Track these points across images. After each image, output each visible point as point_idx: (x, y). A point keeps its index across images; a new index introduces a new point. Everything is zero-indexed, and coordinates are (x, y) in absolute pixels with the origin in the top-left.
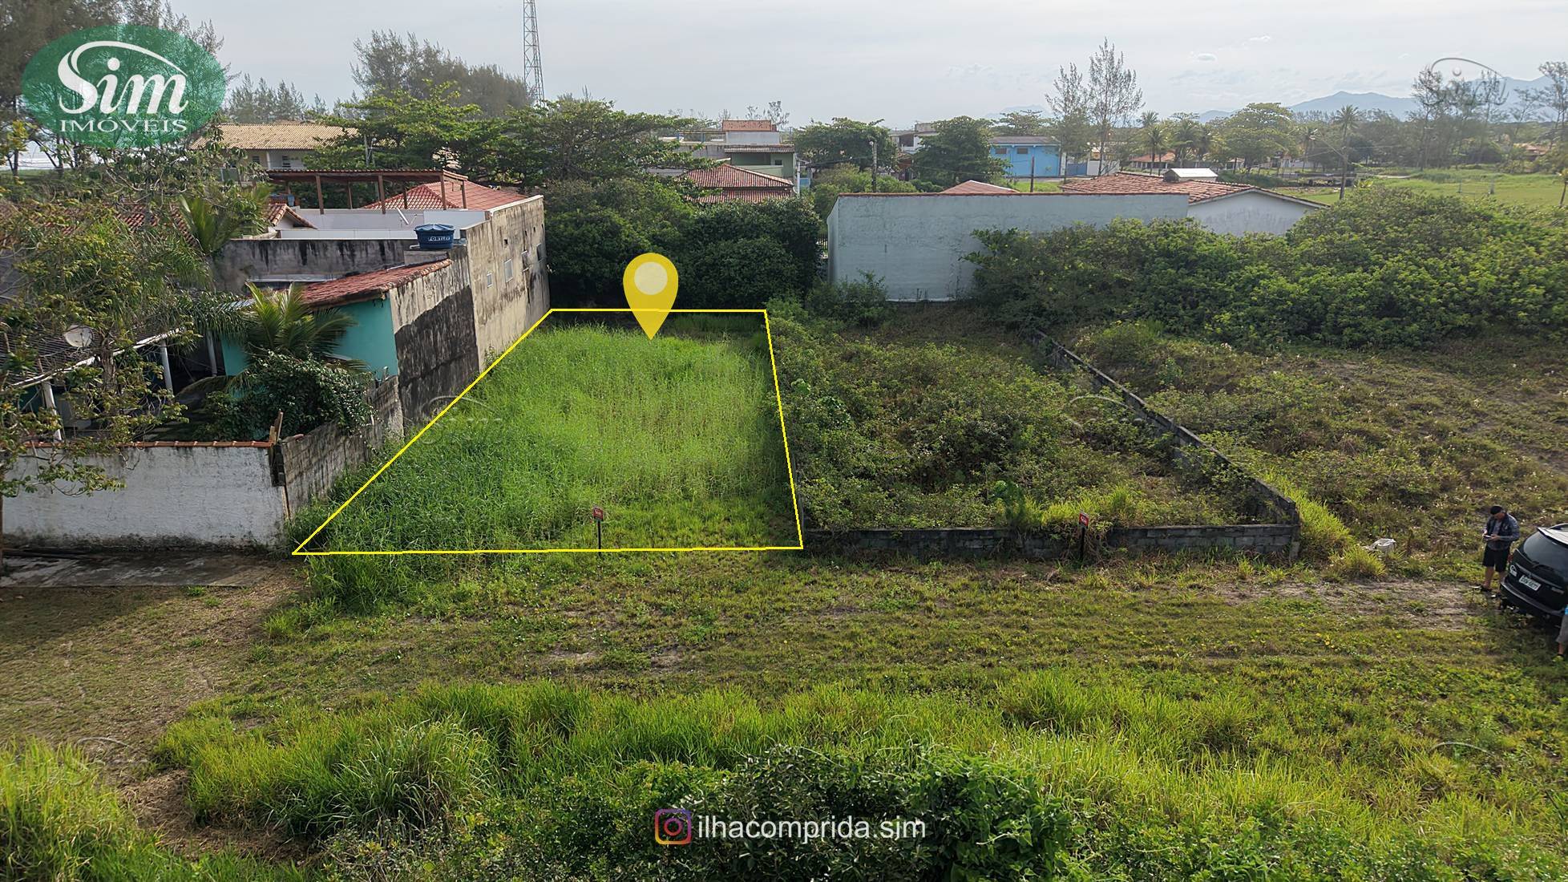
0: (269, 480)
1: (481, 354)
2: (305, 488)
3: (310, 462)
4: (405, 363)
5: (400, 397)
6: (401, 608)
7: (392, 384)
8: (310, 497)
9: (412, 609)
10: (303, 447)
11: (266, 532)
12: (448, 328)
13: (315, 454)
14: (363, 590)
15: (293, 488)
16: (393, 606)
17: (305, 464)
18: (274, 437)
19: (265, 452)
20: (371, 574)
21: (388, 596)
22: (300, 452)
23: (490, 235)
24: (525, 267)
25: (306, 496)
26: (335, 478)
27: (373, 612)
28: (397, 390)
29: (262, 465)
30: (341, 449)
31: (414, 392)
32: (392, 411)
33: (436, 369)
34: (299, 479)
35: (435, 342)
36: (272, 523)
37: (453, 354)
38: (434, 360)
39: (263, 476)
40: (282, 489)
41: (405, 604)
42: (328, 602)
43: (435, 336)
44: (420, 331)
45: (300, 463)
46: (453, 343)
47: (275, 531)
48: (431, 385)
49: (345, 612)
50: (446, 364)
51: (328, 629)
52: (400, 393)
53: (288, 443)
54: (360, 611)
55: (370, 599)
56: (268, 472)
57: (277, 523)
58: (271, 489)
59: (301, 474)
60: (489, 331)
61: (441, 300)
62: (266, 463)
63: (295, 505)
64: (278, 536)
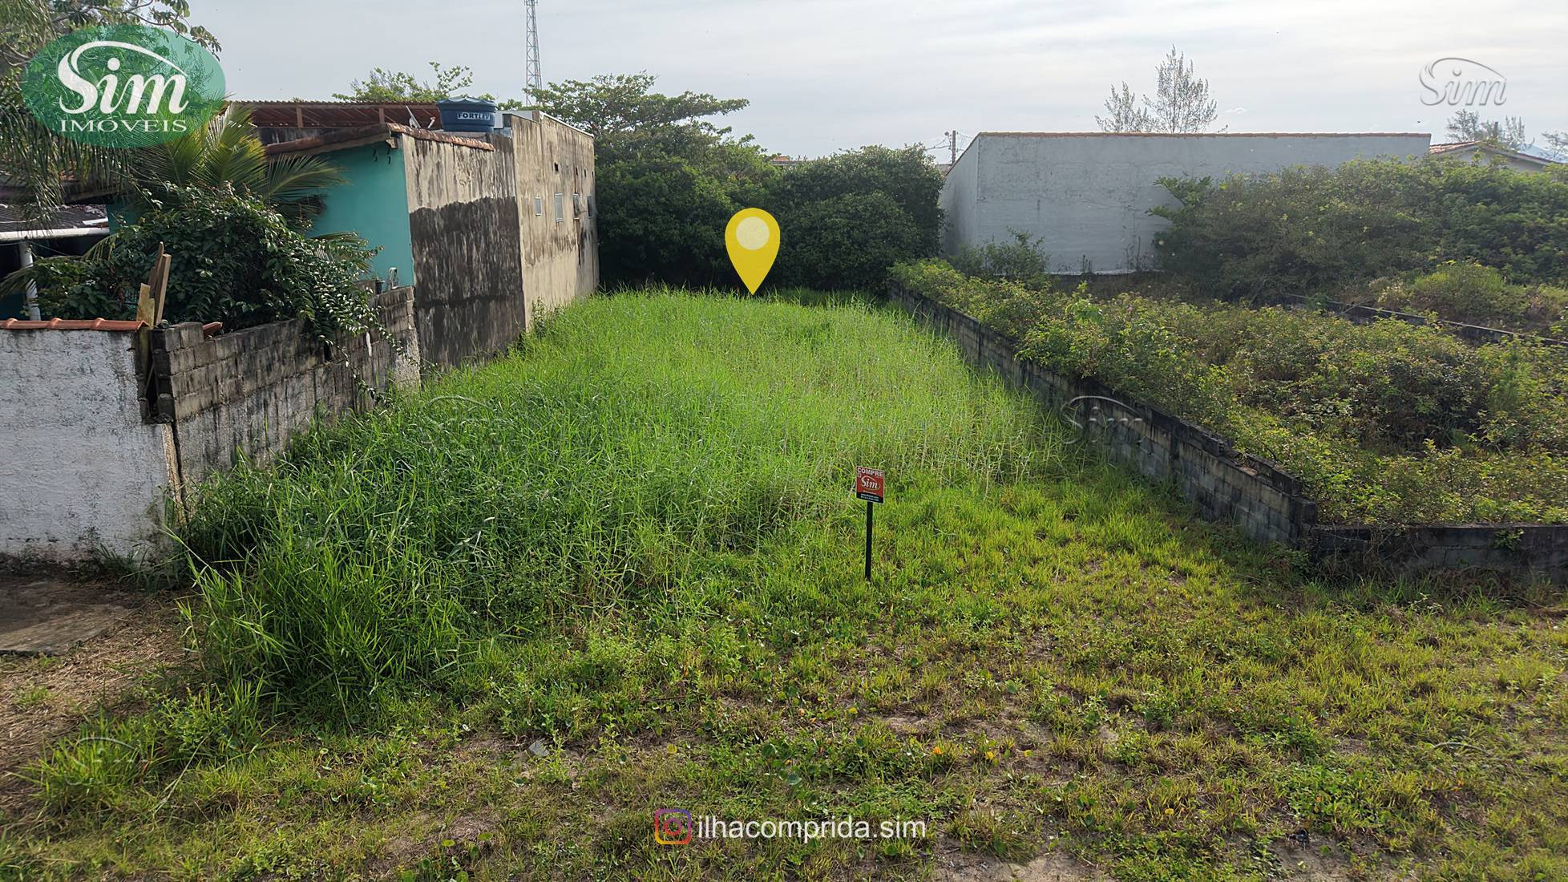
0: (134, 410)
1: (528, 306)
2: (225, 440)
3: (238, 387)
4: (423, 269)
5: (417, 324)
6: (443, 708)
7: (404, 296)
8: (235, 459)
9: (476, 710)
10: (221, 352)
11: (127, 530)
12: (487, 245)
13: (250, 373)
14: (343, 661)
15: (194, 435)
16: (422, 705)
17: (225, 388)
18: (149, 311)
19: (126, 342)
20: (365, 618)
21: (408, 676)
22: (211, 359)
23: (539, 145)
24: (576, 215)
25: (225, 456)
26: (293, 433)
27: (369, 722)
28: (411, 311)
29: (119, 374)
30: (307, 379)
31: (437, 321)
32: (404, 343)
33: (471, 300)
34: (209, 417)
35: (470, 258)
36: (141, 509)
37: (494, 288)
38: (467, 285)
39: (122, 399)
40: (164, 431)
41: (453, 697)
42: (243, 694)
43: (470, 250)
44: (448, 230)
45: (213, 383)
46: (494, 273)
47: (148, 525)
48: (463, 323)
49: (288, 719)
50: (485, 299)
51: (235, 779)
52: (416, 316)
53: (185, 333)
54: (332, 720)
55: (359, 685)
56: (132, 390)
57: (152, 511)
58: (142, 430)
59: (214, 407)
60: (537, 277)
61: (478, 197)
62: (129, 367)
63: (198, 470)
64: (155, 537)
